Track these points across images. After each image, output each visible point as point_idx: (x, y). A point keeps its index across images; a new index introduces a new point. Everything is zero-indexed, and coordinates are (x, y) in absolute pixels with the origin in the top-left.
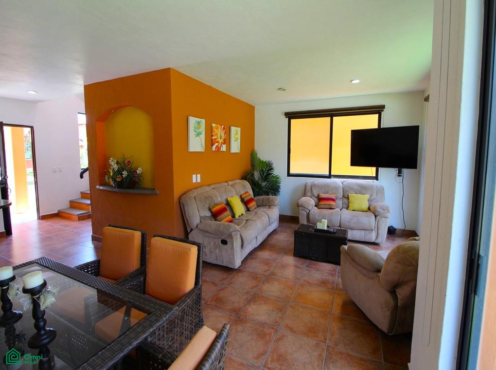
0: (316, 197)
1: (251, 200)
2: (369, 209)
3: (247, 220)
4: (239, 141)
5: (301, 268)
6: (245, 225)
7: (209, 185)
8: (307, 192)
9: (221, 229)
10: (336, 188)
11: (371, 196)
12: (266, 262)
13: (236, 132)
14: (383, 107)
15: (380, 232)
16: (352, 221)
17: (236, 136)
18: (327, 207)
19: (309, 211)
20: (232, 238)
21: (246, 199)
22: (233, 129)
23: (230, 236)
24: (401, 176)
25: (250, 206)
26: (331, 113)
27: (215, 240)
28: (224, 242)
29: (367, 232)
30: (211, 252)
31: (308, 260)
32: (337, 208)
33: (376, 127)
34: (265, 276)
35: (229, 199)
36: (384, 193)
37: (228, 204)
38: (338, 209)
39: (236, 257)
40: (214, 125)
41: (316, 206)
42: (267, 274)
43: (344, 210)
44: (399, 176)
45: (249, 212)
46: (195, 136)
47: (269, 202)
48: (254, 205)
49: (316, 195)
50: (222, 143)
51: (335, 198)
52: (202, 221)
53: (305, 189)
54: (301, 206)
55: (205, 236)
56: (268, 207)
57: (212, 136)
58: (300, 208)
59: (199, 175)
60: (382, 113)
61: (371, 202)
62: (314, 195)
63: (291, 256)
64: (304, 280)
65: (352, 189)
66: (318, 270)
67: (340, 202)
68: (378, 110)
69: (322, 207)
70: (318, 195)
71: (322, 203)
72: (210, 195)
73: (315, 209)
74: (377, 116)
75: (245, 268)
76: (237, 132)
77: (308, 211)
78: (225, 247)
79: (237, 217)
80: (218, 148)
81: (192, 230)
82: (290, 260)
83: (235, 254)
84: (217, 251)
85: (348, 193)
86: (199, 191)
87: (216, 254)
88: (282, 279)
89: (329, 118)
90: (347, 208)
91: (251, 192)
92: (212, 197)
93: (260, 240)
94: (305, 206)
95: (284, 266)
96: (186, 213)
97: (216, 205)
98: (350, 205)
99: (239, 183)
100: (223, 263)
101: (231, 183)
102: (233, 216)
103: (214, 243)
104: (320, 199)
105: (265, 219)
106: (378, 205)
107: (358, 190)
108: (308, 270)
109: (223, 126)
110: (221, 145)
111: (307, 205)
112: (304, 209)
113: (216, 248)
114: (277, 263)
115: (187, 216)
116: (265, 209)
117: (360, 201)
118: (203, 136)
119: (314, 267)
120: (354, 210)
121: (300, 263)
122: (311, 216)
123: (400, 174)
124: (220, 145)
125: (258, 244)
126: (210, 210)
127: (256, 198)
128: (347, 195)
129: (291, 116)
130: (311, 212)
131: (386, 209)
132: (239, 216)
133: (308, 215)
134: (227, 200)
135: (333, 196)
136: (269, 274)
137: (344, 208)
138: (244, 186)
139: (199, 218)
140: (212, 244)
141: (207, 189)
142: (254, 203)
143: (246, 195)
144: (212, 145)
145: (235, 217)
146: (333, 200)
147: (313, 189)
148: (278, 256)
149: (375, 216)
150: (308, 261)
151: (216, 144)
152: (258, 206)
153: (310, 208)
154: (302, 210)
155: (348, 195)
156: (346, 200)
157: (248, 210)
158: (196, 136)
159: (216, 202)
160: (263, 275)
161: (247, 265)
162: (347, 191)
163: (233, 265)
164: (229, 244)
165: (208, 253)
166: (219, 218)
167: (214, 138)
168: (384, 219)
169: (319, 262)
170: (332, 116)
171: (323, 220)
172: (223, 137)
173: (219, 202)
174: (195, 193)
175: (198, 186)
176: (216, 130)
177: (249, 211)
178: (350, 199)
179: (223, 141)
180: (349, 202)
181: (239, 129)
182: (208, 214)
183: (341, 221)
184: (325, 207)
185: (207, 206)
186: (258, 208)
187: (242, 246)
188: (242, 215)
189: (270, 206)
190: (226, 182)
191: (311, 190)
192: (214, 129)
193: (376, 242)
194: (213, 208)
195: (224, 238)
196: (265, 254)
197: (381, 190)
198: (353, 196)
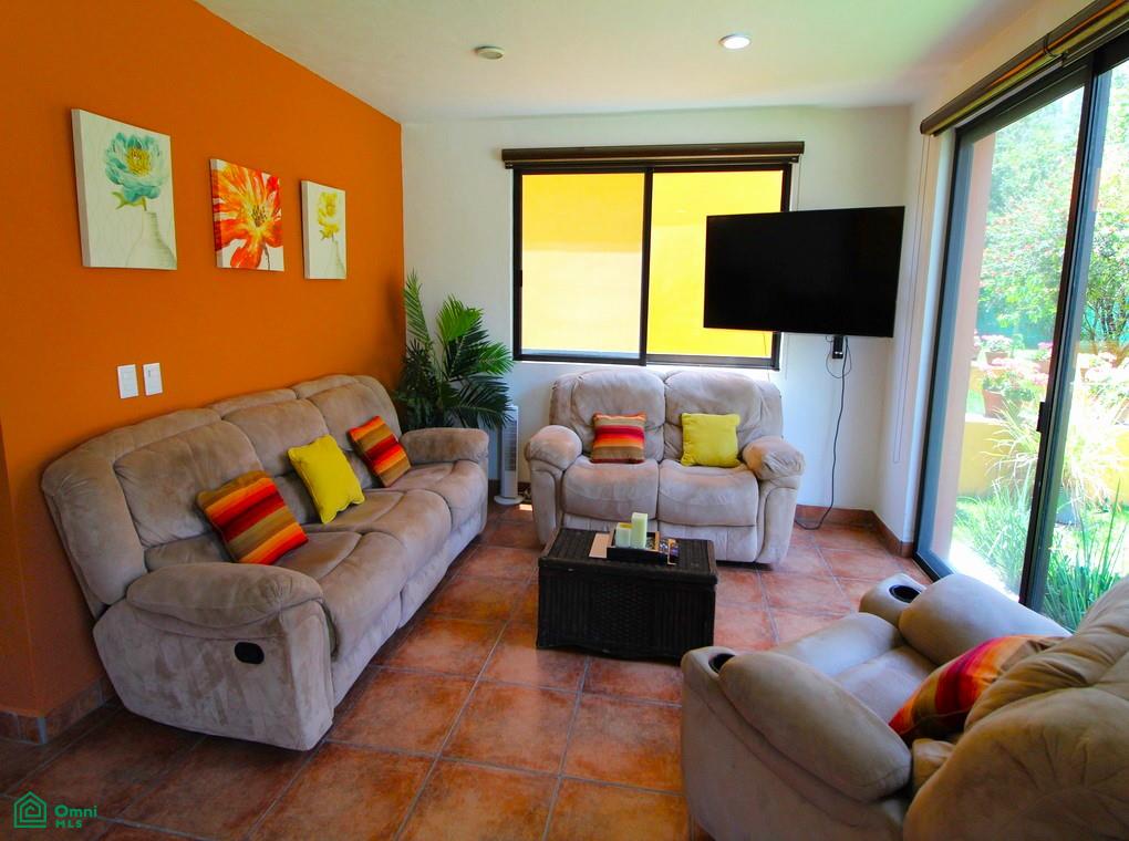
0: (586, 426)
1: (389, 446)
2: (740, 457)
3: (363, 533)
4: (341, 237)
5: (563, 702)
6: (354, 559)
7: (206, 406)
8: (560, 409)
9: (230, 606)
10: (646, 397)
11: (746, 418)
12: (437, 691)
13: (326, 207)
14: (798, 148)
15: (772, 530)
16: (692, 502)
17: (327, 220)
18: (620, 457)
19: (564, 472)
20: (282, 637)
21: (368, 446)
22: (315, 193)
23: (274, 627)
24: (841, 357)
25: (382, 468)
26: (648, 161)
27: (208, 647)
28: (250, 654)
29: (736, 533)
30: (196, 695)
31: (588, 658)
32: (647, 457)
33: (776, 208)
34: (432, 760)
35: (293, 454)
36: (780, 409)
37: (291, 472)
38: (651, 464)
39: (302, 709)
40: (221, 166)
41: (584, 453)
42: (435, 751)
43: (669, 463)
44: (835, 356)
45: (378, 492)
46: (118, 201)
47: (453, 451)
48: (399, 463)
49: (587, 417)
50: (264, 239)
51: (641, 427)
52: (156, 561)
53: (554, 401)
54: (535, 458)
55: (167, 633)
56: (448, 467)
57: (216, 208)
58: (536, 464)
59: (156, 366)
60: (795, 167)
61: (744, 438)
62: (579, 420)
63: (528, 646)
64: (580, 763)
65: (691, 398)
66: (621, 699)
67: (656, 440)
68: (780, 157)
69: (606, 457)
70: (594, 420)
71: (603, 444)
72: (202, 446)
73: (581, 465)
74: (779, 175)
75: (351, 733)
76: (330, 205)
77: (559, 474)
78: (255, 671)
79: (327, 517)
80: (246, 261)
81: (106, 607)
82: (524, 665)
83: (301, 697)
84: (222, 688)
85: (680, 409)
86: (151, 433)
87: (218, 701)
88: (496, 769)
89: (641, 177)
90: (679, 458)
91: (390, 420)
92: (212, 454)
93: (418, 594)
94: (549, 458)
95: (502, 702)
96: (71, 539)
97: (231, 484)
98: (687, 447)
99: (344, 386)
100: (252, 733)
101: (308, 389)
102: (314, 516)
103: (208, 659)
104: (599, 432)
105: (437, 517)
106: (767, 446)
107: (709, 402)
108: (590, 707)
109: (266, 177)
110: (261, 248)
111: (555, 456)
112: (546, 466)
113: (215, 679)
114: (478, 688)
115: (73, 550)
116: (439, 477)
117: (714, 434)
118: (164, 205)
119: (609, 688)
120: (697, 465)
121: (562, 675)
122: (568, 490)
123: (837, 351)
124: (254, 247)
125: (411, 611)
126: (197, 509)
127: (408, 437)
128: (677, 416)
129: (523, 162)
130: (571, 475)
131: (793, 462)
132: (339, 513)
133: (560, 485)
134: (286, 460)
135: (636, 422)
136: (445, 754)
137: (671, 457)
138: (364, 398)
139: (139, 551)
140: (198, 661)
141: (196, 420)
142: (401, 456)
143: (371, 428)
144: (218, 246)
145: (319, 521)
146: (637, 434)
147: (578, 399)
148: (482, 651)
149: (760, 482)
150: (588, 663)
151: (237, 244)
152: (415, 465)
153: (565, 464)
154: (540, 470)
155: (680, 417)
156: (674, 433)
157: (378, 482)
158: (125, 203)
159: (232, 471)
160: (421, 759)
161: (362, 716)
162: (677, 405)
163: (292, 737)
164: (271, 663)
165: (183, 698)
166: (239, 540)
167: (223, 216)
168: (784, 490)
169: (623, 663)
170: (649, 170)
171: (635, 516)
172: (269, 219)
173: (247, 469)
174: (124, 446)
175: (145, 413)
176: (232, 188)
177: (383, 487)
178: (686, 428)
179: (268, 235)
180: (682, 440)
181: (340, 196)
182: (191, 527)
183: (662, 503)
184: (612, 457)
185: (184, 495)
186: (417, 472)
187: (335, 652)
188: (352, 505)
189: (455, 462)
190: (289, 387)
191: (573, 403)
192: (223, 182)
193: (762, 561)
194: (216, 498)
195: (248, 635)
196: (437, 652)
197: (771, 401)
198: (695, 421)
